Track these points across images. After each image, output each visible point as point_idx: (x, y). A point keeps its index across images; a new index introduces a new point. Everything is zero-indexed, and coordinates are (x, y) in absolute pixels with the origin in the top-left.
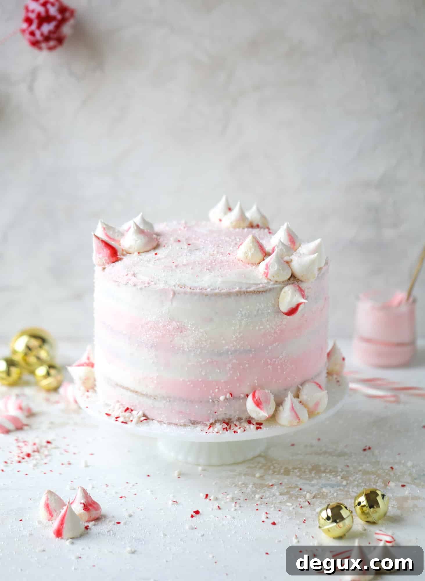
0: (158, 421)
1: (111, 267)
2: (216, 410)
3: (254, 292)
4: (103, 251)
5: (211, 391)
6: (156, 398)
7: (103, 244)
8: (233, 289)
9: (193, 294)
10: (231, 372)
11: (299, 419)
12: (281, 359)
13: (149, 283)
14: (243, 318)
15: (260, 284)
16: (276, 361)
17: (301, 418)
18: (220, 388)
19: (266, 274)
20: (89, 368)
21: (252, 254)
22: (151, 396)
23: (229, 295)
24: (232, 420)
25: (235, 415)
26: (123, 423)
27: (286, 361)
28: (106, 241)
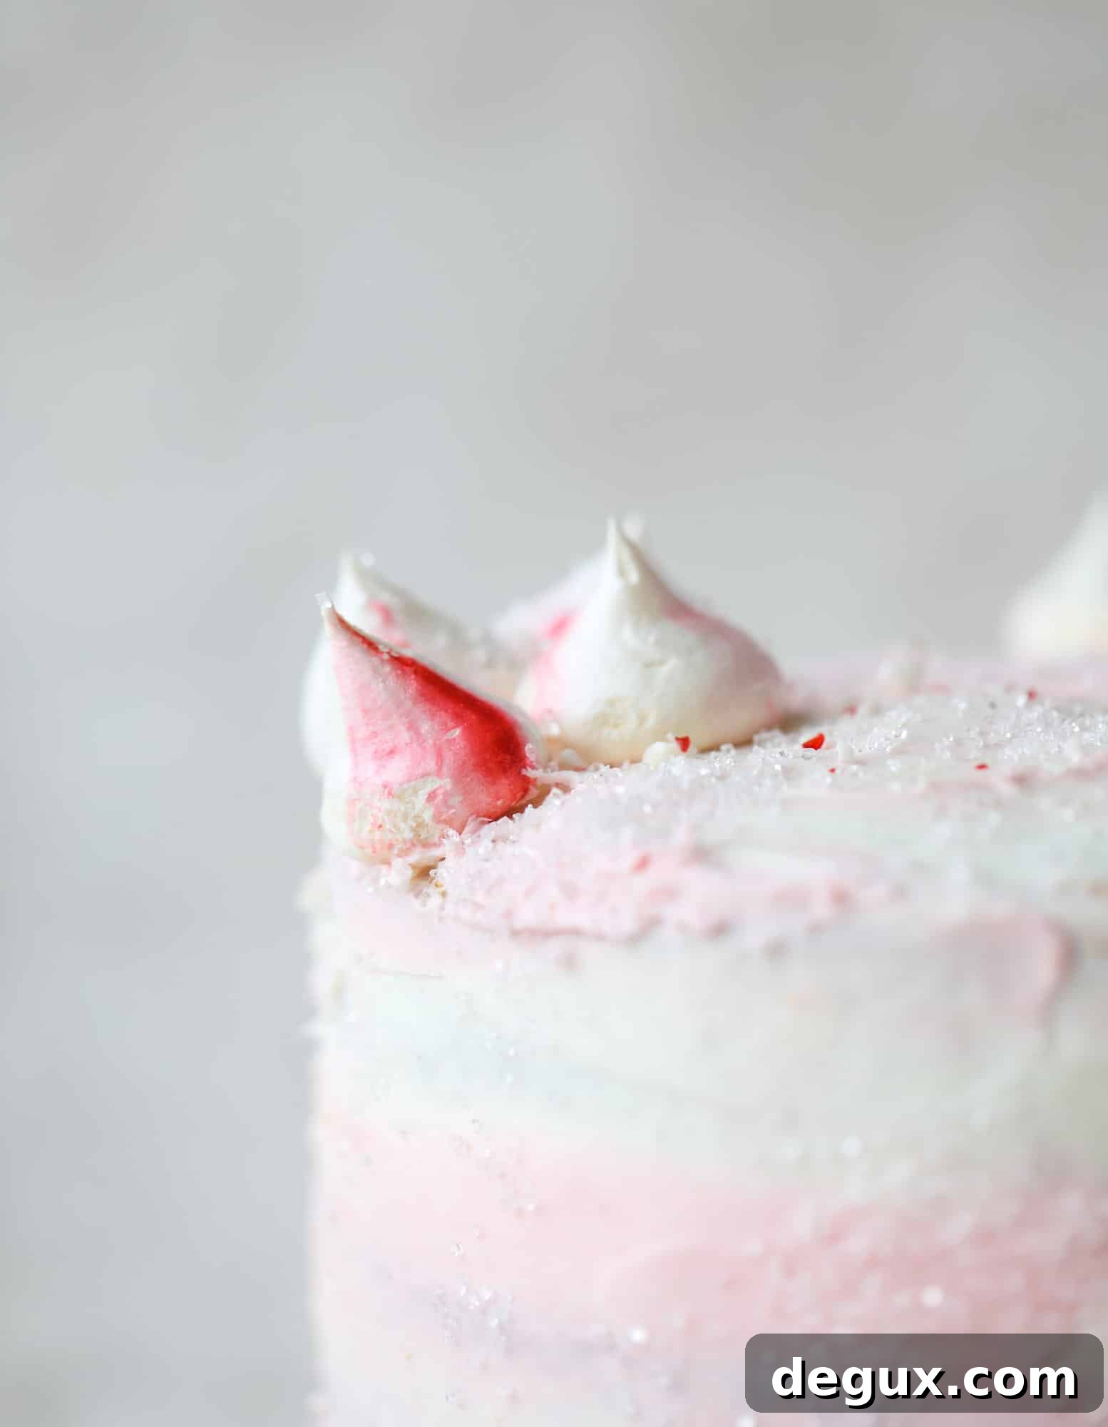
1: (484, 846)
4: (412, 727)
7: (413, 685)
13: (840, 899)
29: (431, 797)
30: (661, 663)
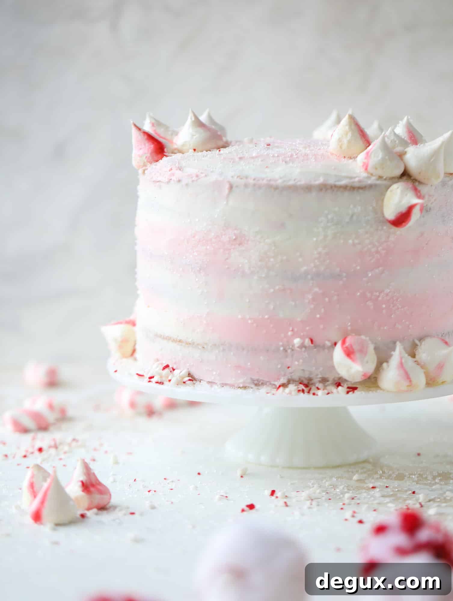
0: (209, 382)
2: (289, 365)
3: (345, 188)
4: (145, 144)
5: (282, 335)
6: (205, 347)
7: (146, 137)
8: (315, 181)
9: (257, 187)
10: (312, 306)
11: (410, 381)
12: (387, 295)
13: (197, 176)
14: (329, 224)
15: (355, 178)
16: (379, 296)
17: (414, 381)
18: (296, 330)
19: (366, 167)
20: (129, 327)
21: (349, 142)
22: (198, 344)
23: (308, 188)
24: (313, 382)
25: (317, 373)
26: (157, 384)
27: (395, 299)
28: (150, 133)
29: (146, 157)
30: (195, 135)
